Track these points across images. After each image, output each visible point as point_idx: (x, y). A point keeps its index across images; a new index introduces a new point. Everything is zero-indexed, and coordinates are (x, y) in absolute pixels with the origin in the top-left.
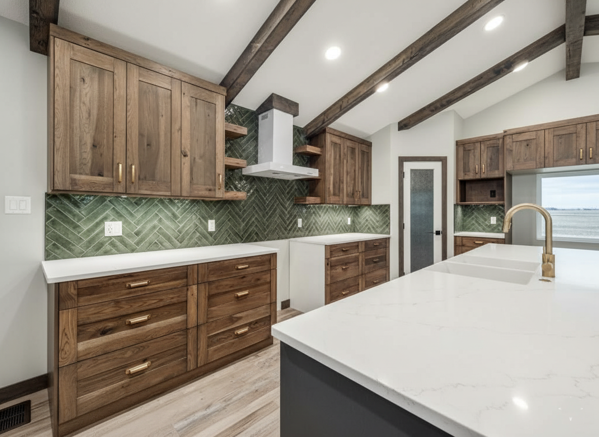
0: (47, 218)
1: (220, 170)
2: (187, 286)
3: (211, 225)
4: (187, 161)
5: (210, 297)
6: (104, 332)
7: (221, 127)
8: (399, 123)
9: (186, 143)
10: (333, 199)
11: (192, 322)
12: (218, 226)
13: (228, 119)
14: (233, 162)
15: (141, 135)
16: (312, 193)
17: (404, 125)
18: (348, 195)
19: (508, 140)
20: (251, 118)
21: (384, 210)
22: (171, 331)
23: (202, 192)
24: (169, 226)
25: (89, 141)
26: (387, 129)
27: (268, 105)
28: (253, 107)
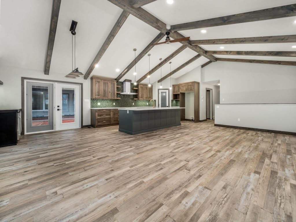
0: (91, 102)
1: (116, 94)
2: (110, 112)
3: (114, 104)
4: (110, 93)
5: (114, 114)
6: (100, 116)
7: (116, 86)
8: (158, 81)
9: (110, 90)
10: (141, 99)
11: (111, 117)
12: (115, 104)
13: (117, 85)
14: (118, 92)
15: (104, 90)
16: (136, 98)
17: (159, 81)
18: (145, 98)
19: (180, 86)
20: (122, 83)
21: (155, 101)
22: (108, 118)
23: (113, 98)
24: (107, 104)
25: (97, 91)
26: (155, 82)
27: (125, 81)
28: (123, 81)
